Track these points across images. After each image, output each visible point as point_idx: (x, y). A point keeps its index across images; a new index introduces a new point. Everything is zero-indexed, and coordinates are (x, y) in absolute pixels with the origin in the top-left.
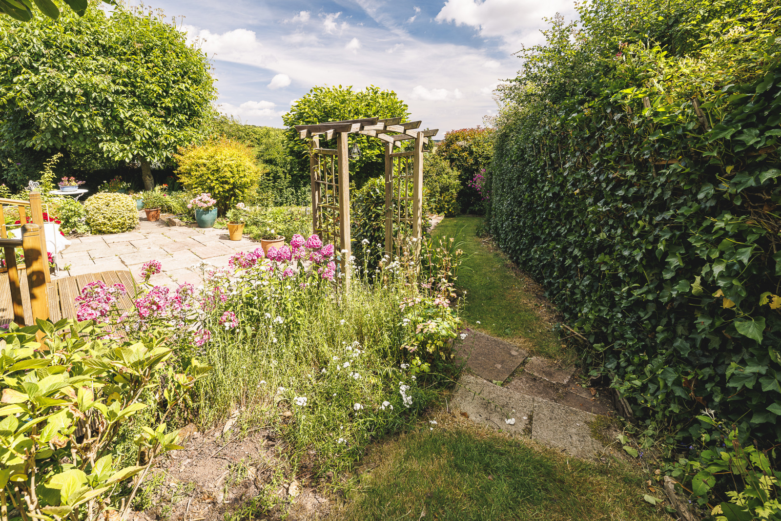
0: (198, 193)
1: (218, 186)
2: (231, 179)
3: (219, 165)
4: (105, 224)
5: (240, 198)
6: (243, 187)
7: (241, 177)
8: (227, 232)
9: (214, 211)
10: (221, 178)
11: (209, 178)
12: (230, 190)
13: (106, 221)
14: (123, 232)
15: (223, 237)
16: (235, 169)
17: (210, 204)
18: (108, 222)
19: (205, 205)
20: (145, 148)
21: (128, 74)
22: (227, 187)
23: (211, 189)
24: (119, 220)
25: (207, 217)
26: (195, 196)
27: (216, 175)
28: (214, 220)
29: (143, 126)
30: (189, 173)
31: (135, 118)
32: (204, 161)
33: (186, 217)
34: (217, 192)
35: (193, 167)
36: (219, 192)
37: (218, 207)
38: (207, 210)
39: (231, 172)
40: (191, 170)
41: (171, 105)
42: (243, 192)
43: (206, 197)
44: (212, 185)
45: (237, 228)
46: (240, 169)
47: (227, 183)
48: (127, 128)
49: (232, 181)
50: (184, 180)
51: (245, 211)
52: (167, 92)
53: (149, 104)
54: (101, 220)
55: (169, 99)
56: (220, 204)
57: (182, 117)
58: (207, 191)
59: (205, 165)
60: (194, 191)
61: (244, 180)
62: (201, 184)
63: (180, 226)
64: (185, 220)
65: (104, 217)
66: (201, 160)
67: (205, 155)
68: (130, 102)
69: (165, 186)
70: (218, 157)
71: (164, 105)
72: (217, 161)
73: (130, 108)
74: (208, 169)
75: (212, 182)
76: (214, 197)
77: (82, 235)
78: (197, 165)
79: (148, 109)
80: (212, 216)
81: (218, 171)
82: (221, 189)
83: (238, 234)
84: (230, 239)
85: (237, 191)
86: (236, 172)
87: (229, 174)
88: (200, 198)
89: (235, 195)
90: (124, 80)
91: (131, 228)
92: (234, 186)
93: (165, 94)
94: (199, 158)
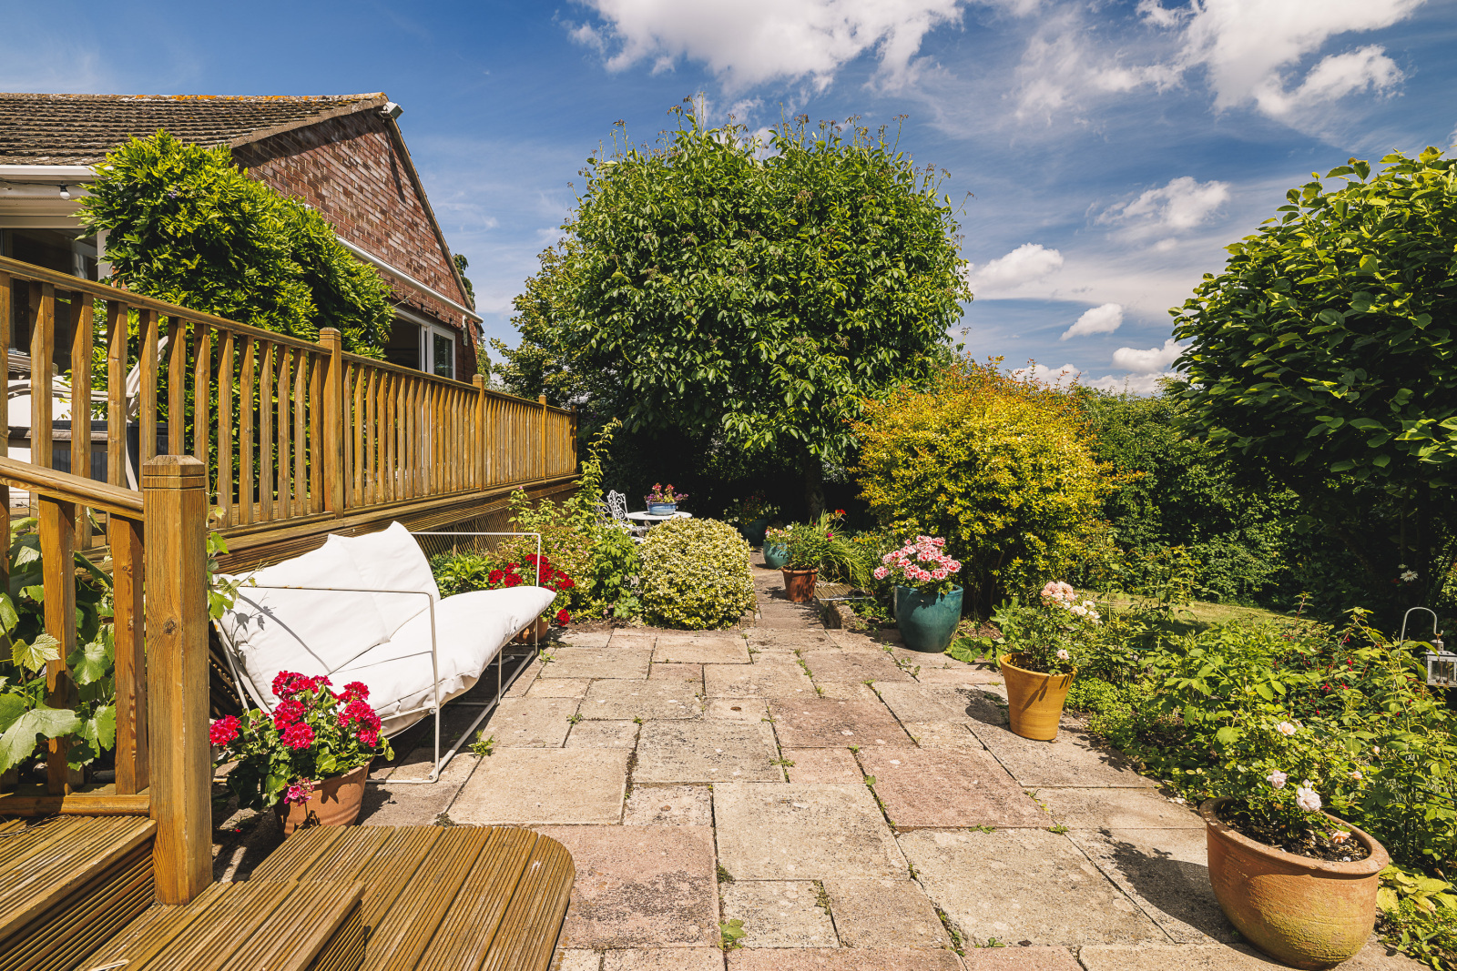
0: (906, 535)
1: (969, 515)
2: (1013, 495)
3: (976, 446)
4: (670, 601)
5: (1041, 564)
6: (1050, 523)
7: (1045, 490)
8: (996, 685)
9: (952, 599)
10: (980, 488)
11: (942, 489)
12: (1008, 530)
13: (672, 592)
14: (711, 628)
15: (982, 708)
16: (1027, 463)
17: (942, 574)
18: (676, 596)
19: (926, 577)
20: (805, 427)
21: (783, 266)
22: (998, 521)
23: (947, 525)
24: (700, 594)
25: (931, 616)
26: (900, 540)
27: (966, 481)
28: (952, 629)
29: (803, 375)
30: (886, 473)
31: (790, 359)
32: (931, 436)
33: (871, 603)
34: (965, 535)
35: (899, 453)
36: (972, 535)
37: (966, 585)
38: (930, 593)
39: (1014, 473)
40: (893, 463)
41: (865, 326)
42: (1050, 543)
43: (930, 547)
44: (952, 510)
45: (1044, 687)
46: (1044, 461)
47: (996, 506)
48: (773, 383)
49: (1015, 500)
50: (875, 494)
51: (1078, 619)
52: (859, 297)
53: (820, 328)
54: (664, 590)
55: (862, 313)
56: (971, 575)
57: (885, 355)
58: (933, 530)
59: (932, 448)
60: (898, 528)
61: (1057, 499)
62: (920, 506)
63: (853, 631)
64: (868, 611)
65: (671, 582)
66: (921, 434)
67: (934, 418)
68: (786, 325)
69: (839, 515)
70: (974, 423)
71: (849, 326)
72: (971, 435)
73: (784, 337)
74: (942, 460)
75: (951, 502)
76: (955, 550)
77: (619, 623)
78: (911, 450)
79: (817, 338)
80: (945, 614)
81: (970, 465)
82: (979, 528)
83: (1046, 714)
84: (1007, 726)
85: (1030, 536)
86: (1028, 474)
87: (1005, 479)
88: (911, 550)
89: (1021, 549)
90: (778, 277)
91: (728, 620)
92: (1024, 519)
93: (853, 300)
94: (916, 428)
